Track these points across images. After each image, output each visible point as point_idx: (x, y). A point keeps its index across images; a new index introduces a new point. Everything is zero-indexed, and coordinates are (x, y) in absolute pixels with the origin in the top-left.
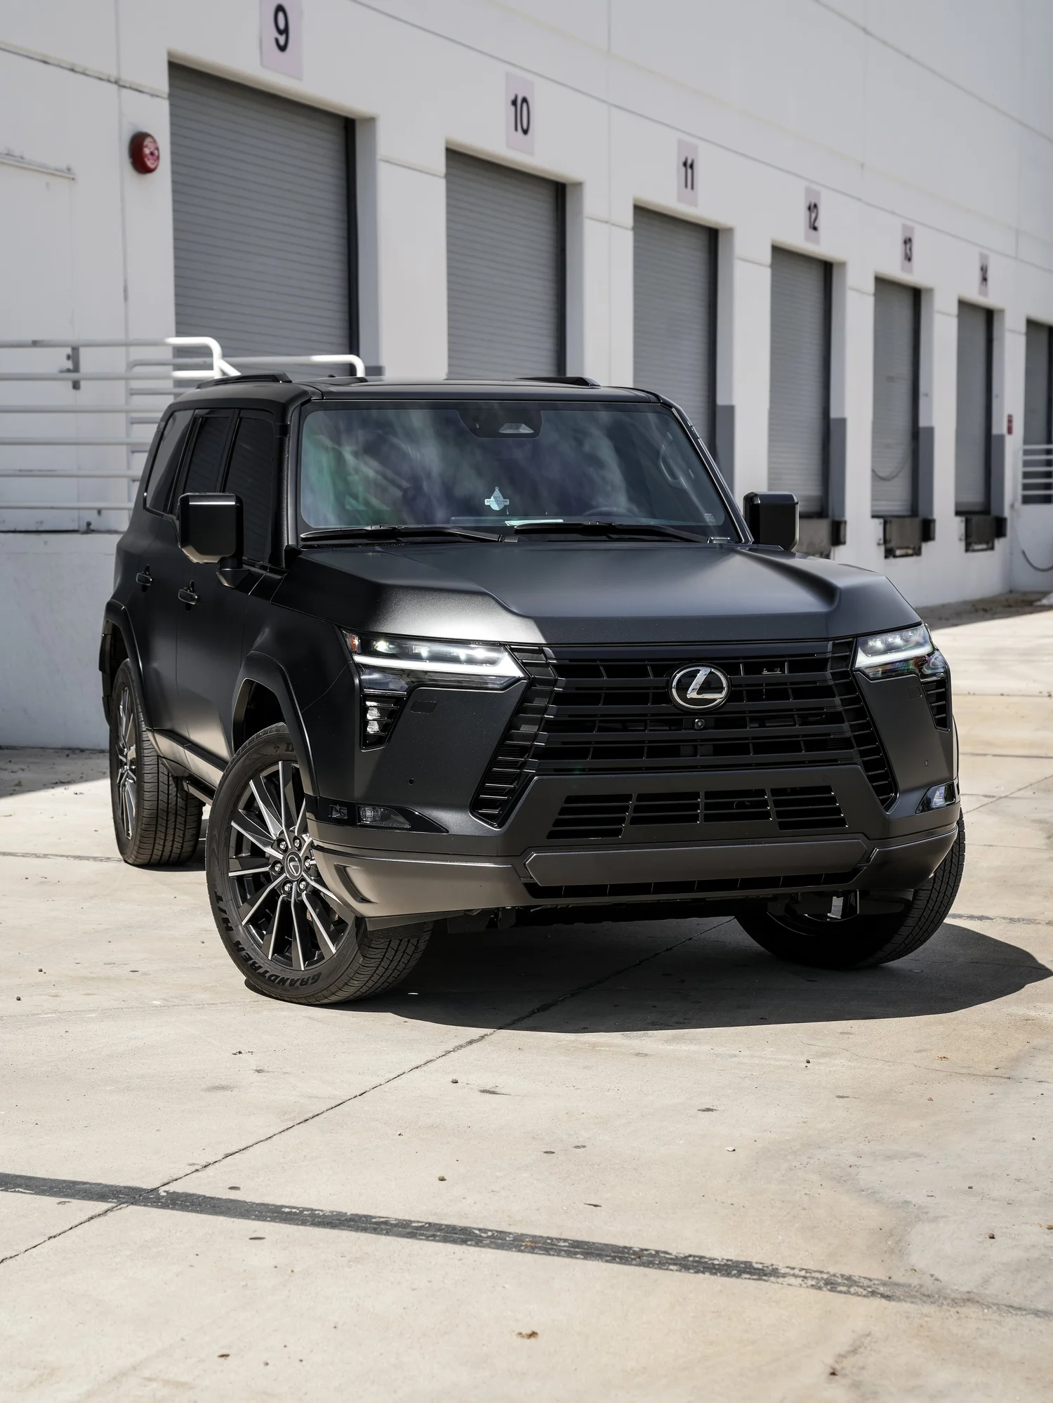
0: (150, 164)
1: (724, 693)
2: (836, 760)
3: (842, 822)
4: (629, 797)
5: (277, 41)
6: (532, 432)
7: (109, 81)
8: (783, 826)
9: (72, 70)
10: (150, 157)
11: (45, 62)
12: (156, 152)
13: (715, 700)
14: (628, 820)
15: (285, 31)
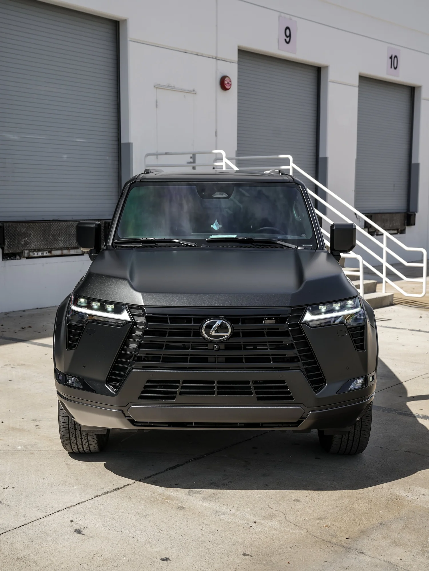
0: (227, 87)
1: (229, 334)
2: (289, 368)
3: (291, 398)
4: (178, 382)
5: (285, 40)
6: (227, 196)
7: (212, 58)
8: (259, 399)
9: (197, 55)
10: (227, 84)
11: (186, 52)
12: (230, 83)
13: (224, 336)
14: (178, 393)
15: (290, 36)
